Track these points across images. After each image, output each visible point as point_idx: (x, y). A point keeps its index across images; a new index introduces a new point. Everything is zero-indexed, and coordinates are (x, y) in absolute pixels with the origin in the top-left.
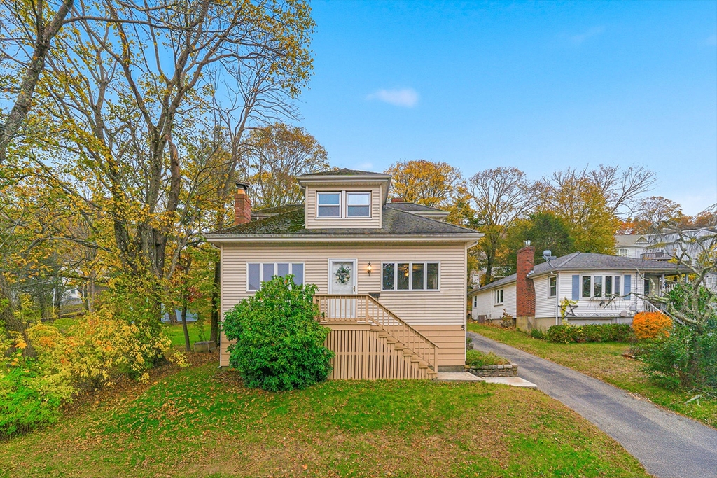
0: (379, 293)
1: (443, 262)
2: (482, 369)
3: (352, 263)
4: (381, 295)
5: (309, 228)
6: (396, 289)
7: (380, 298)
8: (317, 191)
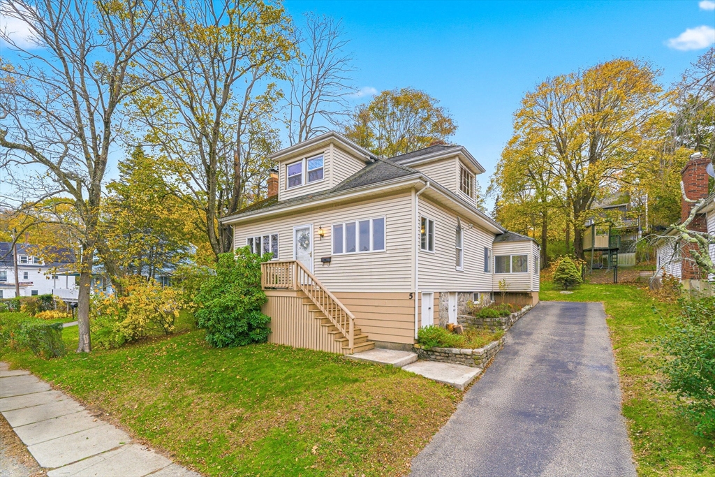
0: (330, 258)
1: (388, 216)
2: (433, 352)
3: (308, 229)
4: (332, 259)
5: (282, 200)
6: (344, 252)
7: (332, 263)
8: (286, 165)
